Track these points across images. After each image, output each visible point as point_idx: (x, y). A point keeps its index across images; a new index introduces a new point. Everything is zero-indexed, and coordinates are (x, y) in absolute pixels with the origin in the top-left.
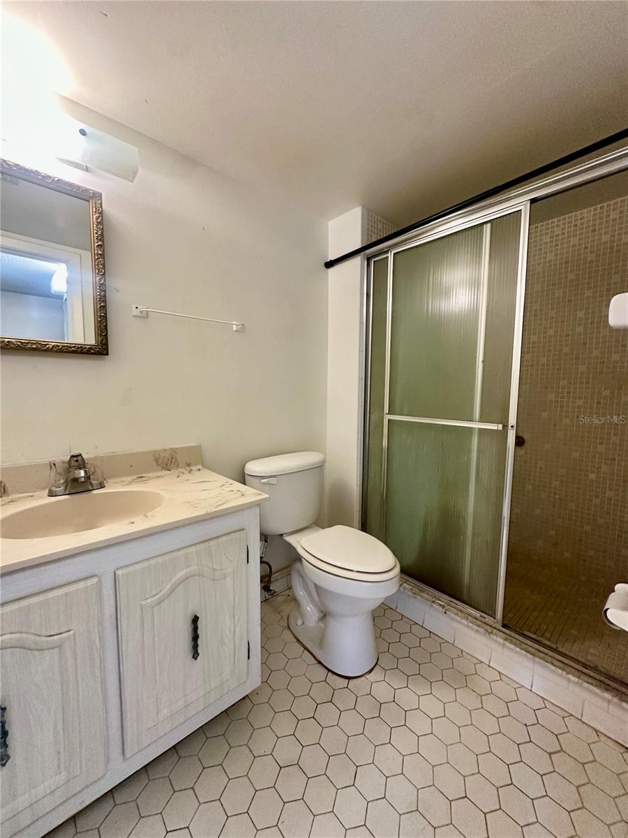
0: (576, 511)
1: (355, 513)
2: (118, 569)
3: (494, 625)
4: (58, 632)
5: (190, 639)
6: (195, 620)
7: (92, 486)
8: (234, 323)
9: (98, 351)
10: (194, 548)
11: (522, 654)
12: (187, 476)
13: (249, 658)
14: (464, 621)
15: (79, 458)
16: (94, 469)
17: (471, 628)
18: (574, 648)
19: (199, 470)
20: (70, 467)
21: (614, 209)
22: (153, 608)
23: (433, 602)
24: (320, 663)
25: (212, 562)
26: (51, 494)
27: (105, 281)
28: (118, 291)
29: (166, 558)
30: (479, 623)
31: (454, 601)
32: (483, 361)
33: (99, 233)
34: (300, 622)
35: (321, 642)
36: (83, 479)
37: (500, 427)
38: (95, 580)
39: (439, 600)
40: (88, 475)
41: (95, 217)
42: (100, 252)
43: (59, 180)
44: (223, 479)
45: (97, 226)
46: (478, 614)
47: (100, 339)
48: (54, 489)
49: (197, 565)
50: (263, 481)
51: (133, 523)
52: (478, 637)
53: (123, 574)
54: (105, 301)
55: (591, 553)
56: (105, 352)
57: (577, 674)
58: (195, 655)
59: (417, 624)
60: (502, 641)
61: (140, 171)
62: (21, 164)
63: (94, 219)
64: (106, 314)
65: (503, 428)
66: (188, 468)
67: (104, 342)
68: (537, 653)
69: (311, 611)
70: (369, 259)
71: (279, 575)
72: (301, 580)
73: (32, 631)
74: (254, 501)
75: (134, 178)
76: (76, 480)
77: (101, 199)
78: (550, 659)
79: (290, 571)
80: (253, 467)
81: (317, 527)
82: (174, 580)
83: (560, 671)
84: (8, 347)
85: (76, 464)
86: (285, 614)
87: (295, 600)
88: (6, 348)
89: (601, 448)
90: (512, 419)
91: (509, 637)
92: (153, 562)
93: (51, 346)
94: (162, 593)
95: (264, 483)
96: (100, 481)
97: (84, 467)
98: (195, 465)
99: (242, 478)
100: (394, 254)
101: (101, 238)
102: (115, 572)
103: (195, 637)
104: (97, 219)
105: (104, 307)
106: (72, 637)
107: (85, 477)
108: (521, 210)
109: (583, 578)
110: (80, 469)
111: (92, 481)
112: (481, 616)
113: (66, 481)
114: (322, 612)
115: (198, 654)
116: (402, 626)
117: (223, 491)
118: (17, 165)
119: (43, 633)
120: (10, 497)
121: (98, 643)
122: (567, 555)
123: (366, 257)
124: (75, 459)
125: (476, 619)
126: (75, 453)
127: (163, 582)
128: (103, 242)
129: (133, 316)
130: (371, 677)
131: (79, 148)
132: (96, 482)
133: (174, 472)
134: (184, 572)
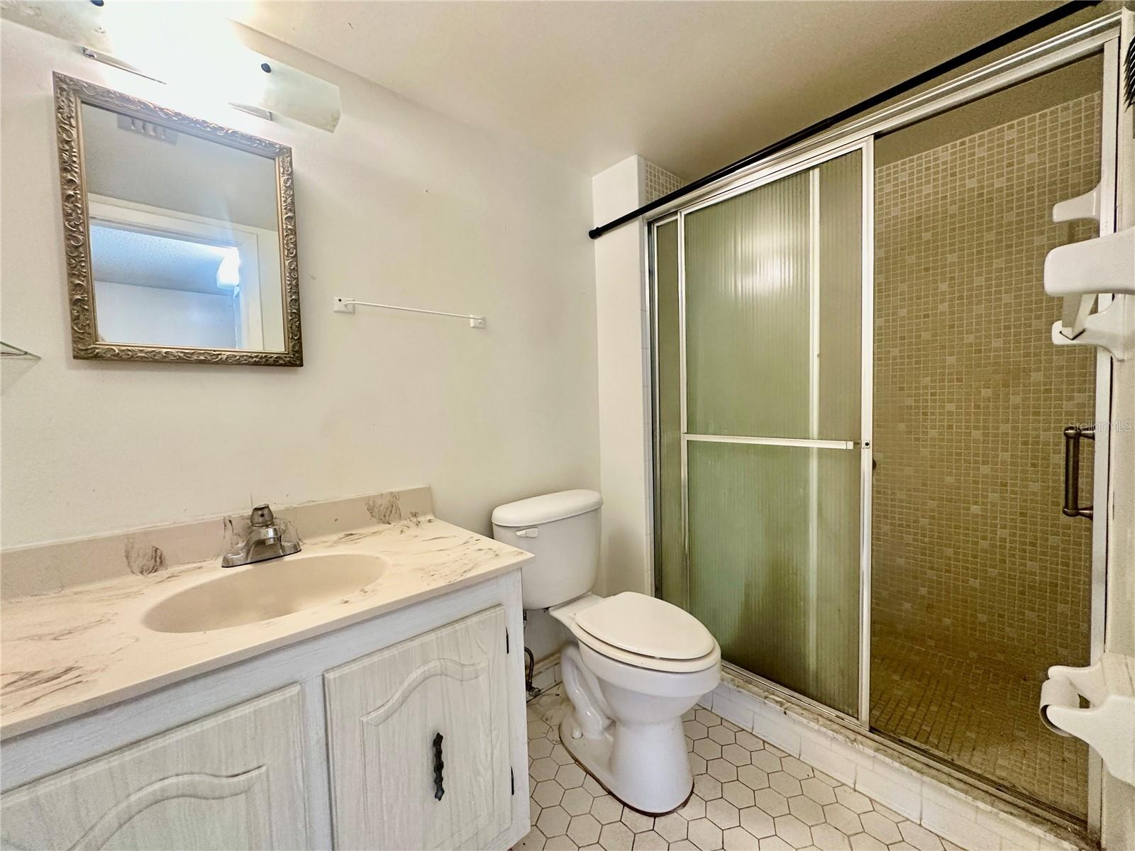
0: (957, 560)
1: (646, 574)
2: (327, 671)
3: (857, 729)
4: (244, 770)
5: (432, 768)
6: (438, 740)
7: (283, 551)
8: (471, 316)
9: (289, 362)
10: (433, 636)
11: (903, 772)
12: (413, 531)
13: (513, 793)
14: (813, 724)
15: (266, 512)
16: (286, 526)
17: (825, 734)
18: (975, 759)
19: (430, 521)
20: (253, 524)
21: (981, 145)
22: (378, 726)
23: (766, 697)
24: (610, 793)
25: (459, 656)
26: (228, 564)
27: (297, 265)
28: (313, 278)
29: (394, 651)
30: (835, 727)
31: (796, 695)
32: (819, 356)
33: (289, 201)
34: (577, 734)
35: (611, 764)
36: (272, 540)
37: (850, 445)
38: (295, 690)
39: (773, 694)
40: (279, 534)
41: (282, 179)
42: (289, 227)
43: (234, 132)
44: (466, 534)
45: (286, 191)
46: (833, 713)
47: (291, 345)
48: (230, 556)
49: (439, 659)
50: (519, 533)
51: (346, 602)
52: (835, 747)
53: (335, 679)
54: (297, 293)
55: (982, 618)
56: (298, 363)
57: (988, 798)
58: (439, 793)
59: (743, 730)
60: (871, 753)
61: (342, 117)
62: (183, 113)
63: (282, 182)
64: (299, 310)
65: (854, 447)
66: (415, 520)
67: (297, 348)
68: (925, 769)
69: (591, 717)
70: (650, 224)
71: (544, 665)
72: (576, 672)
73: (208, 771)
74: (513, 564)
75: (334, 126)
76: (261, 543)
77: (291, 156)
78: (945, 778)
79: (559, 658)
80: (503, 515)
81: (595, 596)
82: (406, 684)
83: (962, 795)
84: (167, 360)
85: (261, 519)
86: (555, 722)
87: (567, 700)
88: (164, 362)
89: (985, 469)
90: (867, 434)
91: (881, 747)
92: (376, 658)
93: (225, 357)
94: (391, 703)
95: (520, 537)
96: (295, 542)
97: (273, 524)
98: (424, 514)
99: (489, 530)
100: (685, 216)
101: (292, 207)
102: (323, 675)
103: (439, 767)
104: (286, 182)
105: (297, 300)
106: (264, 777)
107: (274, 538)
108: (861, 149)
109: (973, 654)
110: (267, 526)
111: (283, 543)
112: (837, 716)
113: (247, 544)
114: (609, 718)
115: (443, 792)
116: (724, 735)
117: (468, 551)
118: (177, 114)
119: (224, 773)
120: (171, 570)
121: (301, 783)
122: (947, 621)
123: (645, 221)
124: (260, 512)
125: (831, 721)
126: (261, 504)
127: (391, 688)
128: (294, 213)
129: (336, 312)
130: (684, 812)
131: (260, 89)
132: (289, 544)
133: (395, 527)
134: (419, 672)
